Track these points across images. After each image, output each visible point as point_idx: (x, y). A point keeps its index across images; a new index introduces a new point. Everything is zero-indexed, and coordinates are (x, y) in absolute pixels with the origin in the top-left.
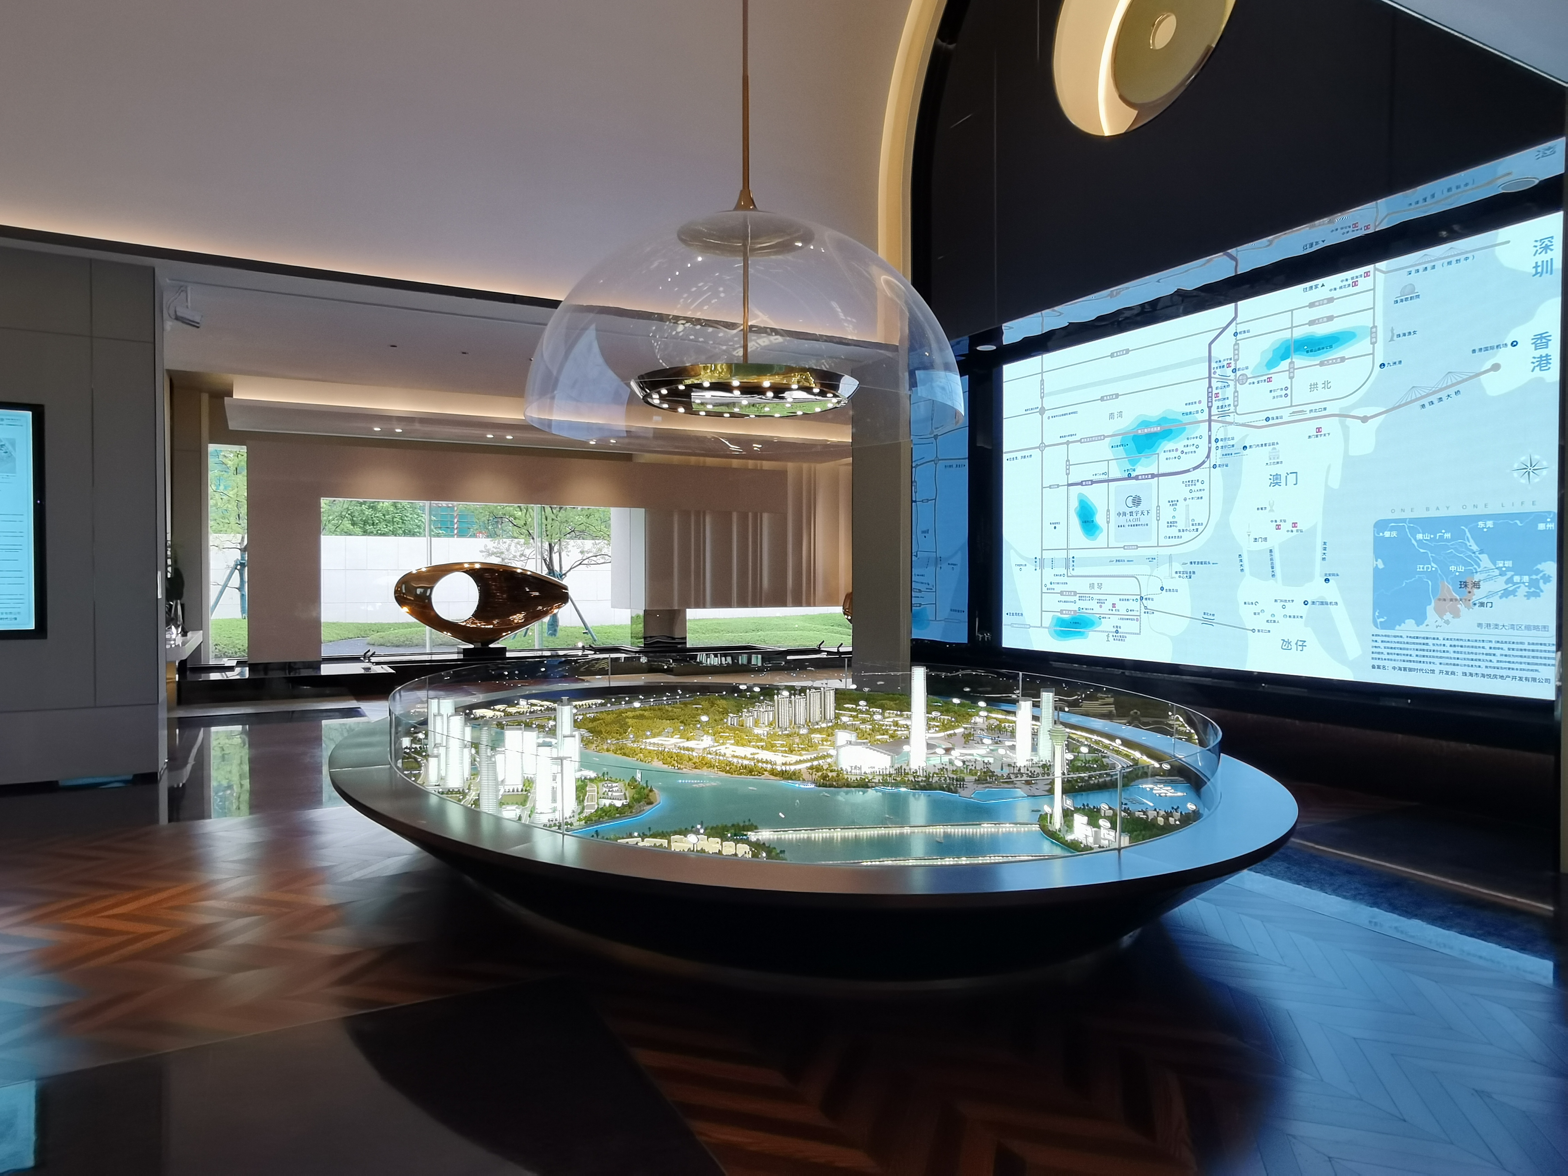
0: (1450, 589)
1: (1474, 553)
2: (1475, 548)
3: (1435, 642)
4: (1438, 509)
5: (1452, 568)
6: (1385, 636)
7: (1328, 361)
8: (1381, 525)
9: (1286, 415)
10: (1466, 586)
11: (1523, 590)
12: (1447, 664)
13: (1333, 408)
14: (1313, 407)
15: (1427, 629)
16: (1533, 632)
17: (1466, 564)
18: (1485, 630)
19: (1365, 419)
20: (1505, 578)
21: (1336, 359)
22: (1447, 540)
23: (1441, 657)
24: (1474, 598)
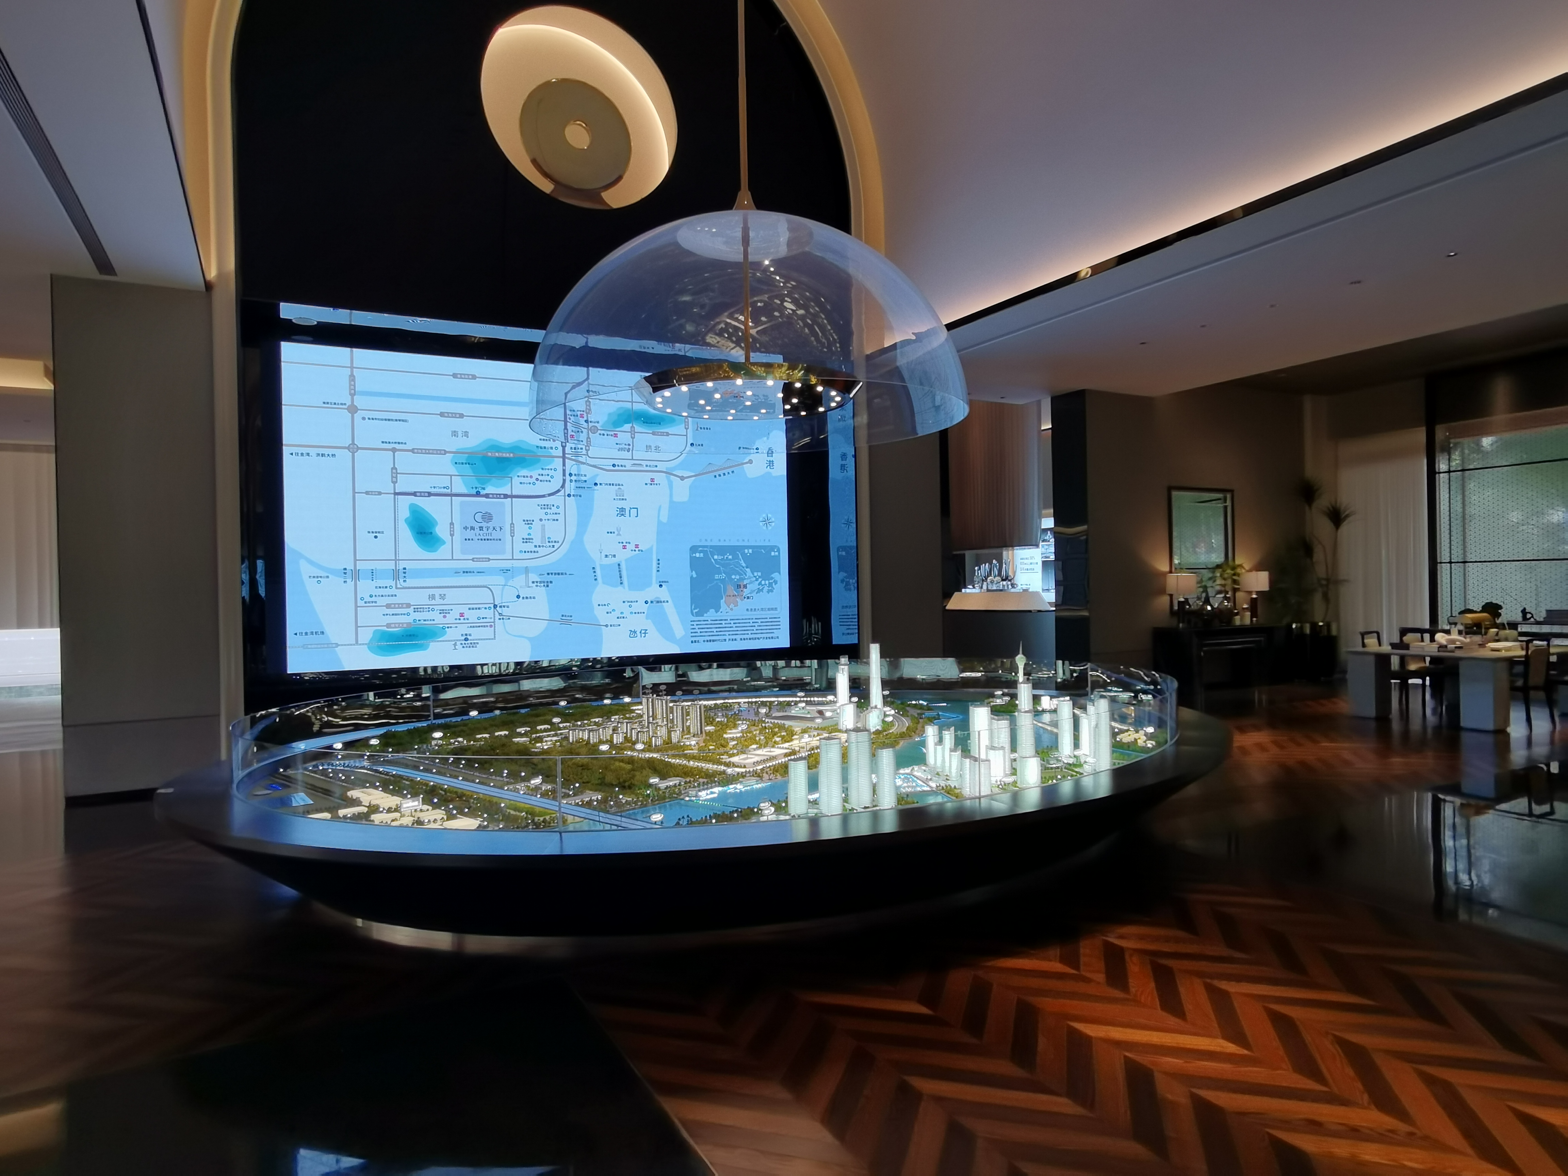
0: (731, 590)
1: (743, 568)
2: (744, 565)
3: (726, 622)
4: (725, 540)
5: (733, 577)
6: (699, 621)
7: (658, 432)
8: (694, 549)
9: (628, 464)
10: (740, 587)
11: (766, 588)
12: (733, 635)
13: (661, 466)
14: (649, 463)
15: (721, 614)
16: (772, 612)
17: (740, 574)
18: (750, 613)
19: (682, 478)
20: (758, 582)
21: (663, 432)
22: (730, 560)
23: (729, 631)
24: (744, 594)
